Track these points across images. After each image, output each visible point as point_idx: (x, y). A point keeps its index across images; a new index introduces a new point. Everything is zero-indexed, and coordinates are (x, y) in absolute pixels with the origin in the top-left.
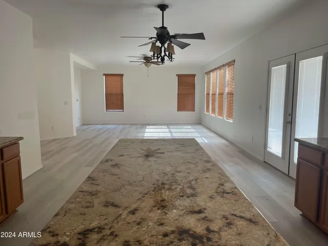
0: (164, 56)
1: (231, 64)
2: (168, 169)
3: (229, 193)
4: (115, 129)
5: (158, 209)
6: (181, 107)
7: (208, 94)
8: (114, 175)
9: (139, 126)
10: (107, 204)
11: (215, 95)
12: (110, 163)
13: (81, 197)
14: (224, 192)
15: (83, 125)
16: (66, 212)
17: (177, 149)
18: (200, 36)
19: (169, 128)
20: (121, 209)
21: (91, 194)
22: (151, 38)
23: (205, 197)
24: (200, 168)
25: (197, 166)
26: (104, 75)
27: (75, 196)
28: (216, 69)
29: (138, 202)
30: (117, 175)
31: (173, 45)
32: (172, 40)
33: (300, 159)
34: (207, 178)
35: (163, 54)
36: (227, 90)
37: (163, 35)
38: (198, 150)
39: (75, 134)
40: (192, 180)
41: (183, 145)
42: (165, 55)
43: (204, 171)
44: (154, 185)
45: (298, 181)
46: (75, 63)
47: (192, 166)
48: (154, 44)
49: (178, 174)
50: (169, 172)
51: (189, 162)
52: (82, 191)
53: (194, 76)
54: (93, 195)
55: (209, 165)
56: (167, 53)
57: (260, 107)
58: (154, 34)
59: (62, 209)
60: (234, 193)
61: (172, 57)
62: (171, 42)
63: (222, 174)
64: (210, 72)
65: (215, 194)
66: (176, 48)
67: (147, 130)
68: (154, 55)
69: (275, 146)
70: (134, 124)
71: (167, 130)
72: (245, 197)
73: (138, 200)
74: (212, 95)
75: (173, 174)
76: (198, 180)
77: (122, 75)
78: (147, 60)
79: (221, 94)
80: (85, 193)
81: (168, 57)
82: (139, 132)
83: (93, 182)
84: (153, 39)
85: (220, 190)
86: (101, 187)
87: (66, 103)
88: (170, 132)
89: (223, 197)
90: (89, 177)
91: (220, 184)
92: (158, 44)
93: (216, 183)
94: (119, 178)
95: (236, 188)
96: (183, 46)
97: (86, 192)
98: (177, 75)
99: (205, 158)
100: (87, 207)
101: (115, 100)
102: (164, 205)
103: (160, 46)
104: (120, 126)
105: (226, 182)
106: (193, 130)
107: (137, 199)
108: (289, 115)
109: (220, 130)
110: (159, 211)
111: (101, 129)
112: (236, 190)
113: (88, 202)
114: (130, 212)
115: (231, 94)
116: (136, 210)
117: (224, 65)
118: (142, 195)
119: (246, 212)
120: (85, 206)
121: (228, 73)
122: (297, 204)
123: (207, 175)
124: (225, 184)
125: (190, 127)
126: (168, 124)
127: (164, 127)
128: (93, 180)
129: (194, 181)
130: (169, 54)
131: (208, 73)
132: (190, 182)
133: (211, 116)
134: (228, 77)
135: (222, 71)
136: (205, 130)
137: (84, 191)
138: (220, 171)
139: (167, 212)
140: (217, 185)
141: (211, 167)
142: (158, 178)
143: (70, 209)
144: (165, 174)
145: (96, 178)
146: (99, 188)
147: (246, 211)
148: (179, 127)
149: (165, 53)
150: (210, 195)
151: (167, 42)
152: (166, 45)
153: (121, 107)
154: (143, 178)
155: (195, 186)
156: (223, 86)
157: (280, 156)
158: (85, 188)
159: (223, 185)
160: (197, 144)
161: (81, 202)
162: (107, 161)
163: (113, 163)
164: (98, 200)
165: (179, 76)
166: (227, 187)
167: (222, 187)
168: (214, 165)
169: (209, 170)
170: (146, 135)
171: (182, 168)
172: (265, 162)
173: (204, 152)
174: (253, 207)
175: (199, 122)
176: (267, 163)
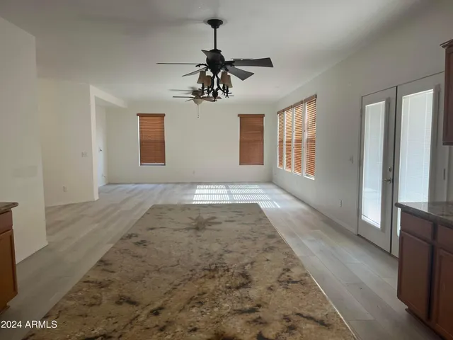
0: (217, 89)
1: (312, 99)
2: (216, 248)
3: (296, 282)
4: (152, 189)
5: (193, 307)
6: (244, 160)
7: (281, 141)
8: (137, 256)
9: (186, 186)
10: (121, 300)
11: (290, 142)
12: (134, 240)
13: (84, 289)
14: (290, 281)
15: (109, 184)
16: (60, 311)
17: (231, 219)
18: (266, 62)
19: (227, 188)
20: (140, 307)
21: (101, 285)
22: (199, 65)
23: (261, 289)
24: (260, 246)
25: (255, 244)
26: (138, 115)
27: (76, 290)
28: (292, 107)
29: (164, 297)
30: (141, 257)
31: (229, 74)
32: (229, 67)
33: (403, 232)
34: (268, 260)
35: (215, 87)
36: (306, 136)
37: (215, 61)
38: (260, 219)
39: (96, 197)
40: (247, 264)
41: (240, 213)
42: (219, 88)
43: (265, 251)
44: (191, 271)
45: (401, 260)
46: (97, 99)
47: (248, 243)
48: (202, 73)
49: (227, 255)
50: (216, 252)
51: (246, 238)
52: (88, 282)
53: (262, 116)
54: (102, 287)
55: (272, 242)
56: (221, 86)
57: (352, 160)
58: (203, 59)
59: (54, 308)
60: (303, 282)
61: (227, 91)
62: (227, 70)
63: (290, 255)
64: (284, 111)
65: (277, 284)
66: (234, 79)
67: (197, 191)
68: (203, 88)
69: (372, 213)
70: (178, 183)
71: (225, 191)
72: (318, 288)
73: (165, 294)
74: (287, 142)
75: (221, 255)
76: (255, 264)
77: (162, 116)
78: (197, 94)
79: (299, 142)
80: (91, 284)
81: (223, 91)
82: (186, 195)
83: (107, 268)
84: (202, 67)
85: (284, 277)
86: (115, 274)
87: (84, 155)
88: (230, 194)
89: (287, 288)
90: (101, 261)
91: (284, 270)
92: (209, 73)
93: (280, 267)
94: (143, 262)
95: (306, 274)
96: (244, 76)
97: (92, 282)
98: (239, 115)
99: (268, 232)
100: (92, 305)
101: (153, 150)
102: (201, 301)
103: (212, 75)
104: (161, 185)
105: (293, 266)
106: (261, 191)
107: (165, 291)
108: (390, 170)
109: (298, 190)
110: (194, 310)
111: (133, 190)
112: (307, 278)
113: (94, 297)
114: (152, 312)
115: (312, 141)
116: (161, 308)
117: (302, 102)
118: (171, 287)
119: (316, 310)
120: (89, 303)
121: (307, 113)
122: (401, 295)
123: (269, 256)
124: (292, 270)
125: (256, 186)
126: (227, 183)
127: (221, 186)
128: (106, 264)
129: (249, 265)
130: (224, 87)
131: (281, 112)
132: (243, 266)
133: (286, 171)
134: (307, 118)
135: (300, 110)
136: (277, 191)
137: (91, 280)
138: (287, 250)
139: (204, 310)
140: (280, 270)
141: (276, 245)
142: (199, 261)
143: (66, 309)
144: (210, 255)
145: (110, 262)
146: (113, 276)
147: (317, 308)
148: (242, 186)
149: (218, 85)
150: (269, 285)
151: (222, 71)
152: (219, 75)
153: (161, 159)
154: (178, 261)
155: (250, 272)
156: (301, 129)
157: (379, 226)
158: (93, 277)
159: (288, 270)
160: (261, 211)
161: (84, 298)
162: (130, 236)
163: (139, 240)
164: (108, 294)
165: (242, 117)
166: (295, 273)
167: (287, 274)
168: (281, 241)
169: (271, 248)
170: (196, 198)
171: (235, 246)
172: (358, 235)
173: (269, 223)
174: (327, 303)
175: (270, 180)
176: (361, 237)
